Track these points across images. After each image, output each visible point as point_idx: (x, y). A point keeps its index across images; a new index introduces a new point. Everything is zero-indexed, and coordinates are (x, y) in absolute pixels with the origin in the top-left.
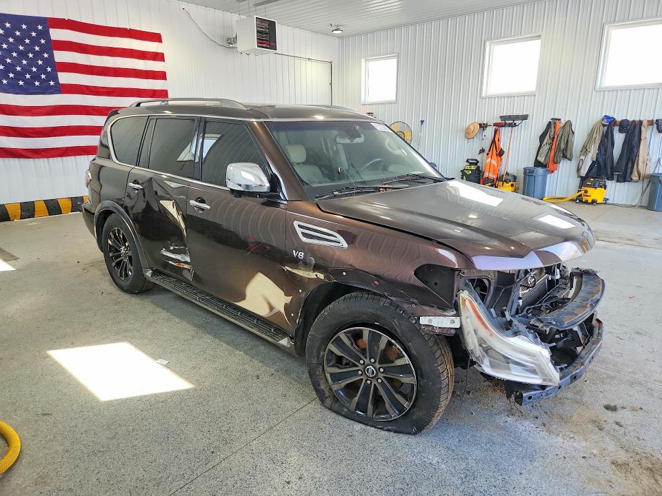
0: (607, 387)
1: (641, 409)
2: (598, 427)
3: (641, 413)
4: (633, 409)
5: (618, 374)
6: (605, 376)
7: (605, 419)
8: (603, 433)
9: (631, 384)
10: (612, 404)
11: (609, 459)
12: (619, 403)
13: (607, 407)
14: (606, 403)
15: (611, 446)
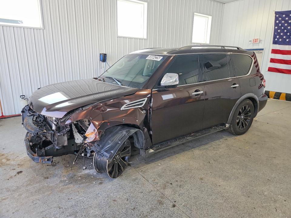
0: (27, 179)
1: (8, 180)
2: (20, 165)
3: (8, 178)
4: (11, 177)
5: (27, 188)
6: (31, 184)
7: (19, 168)
8: (17, 164)
9: (18, 188)
10: (20, 174)
11: (11, 160)
12: (18, 176)
13: (21, 172)
14: (22, 173)
15: (12, 163)
